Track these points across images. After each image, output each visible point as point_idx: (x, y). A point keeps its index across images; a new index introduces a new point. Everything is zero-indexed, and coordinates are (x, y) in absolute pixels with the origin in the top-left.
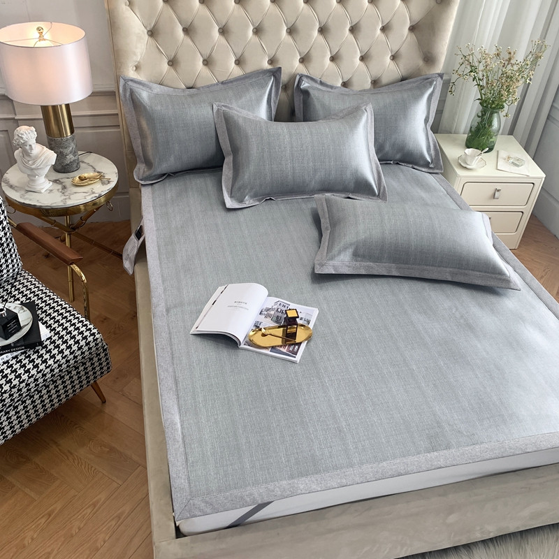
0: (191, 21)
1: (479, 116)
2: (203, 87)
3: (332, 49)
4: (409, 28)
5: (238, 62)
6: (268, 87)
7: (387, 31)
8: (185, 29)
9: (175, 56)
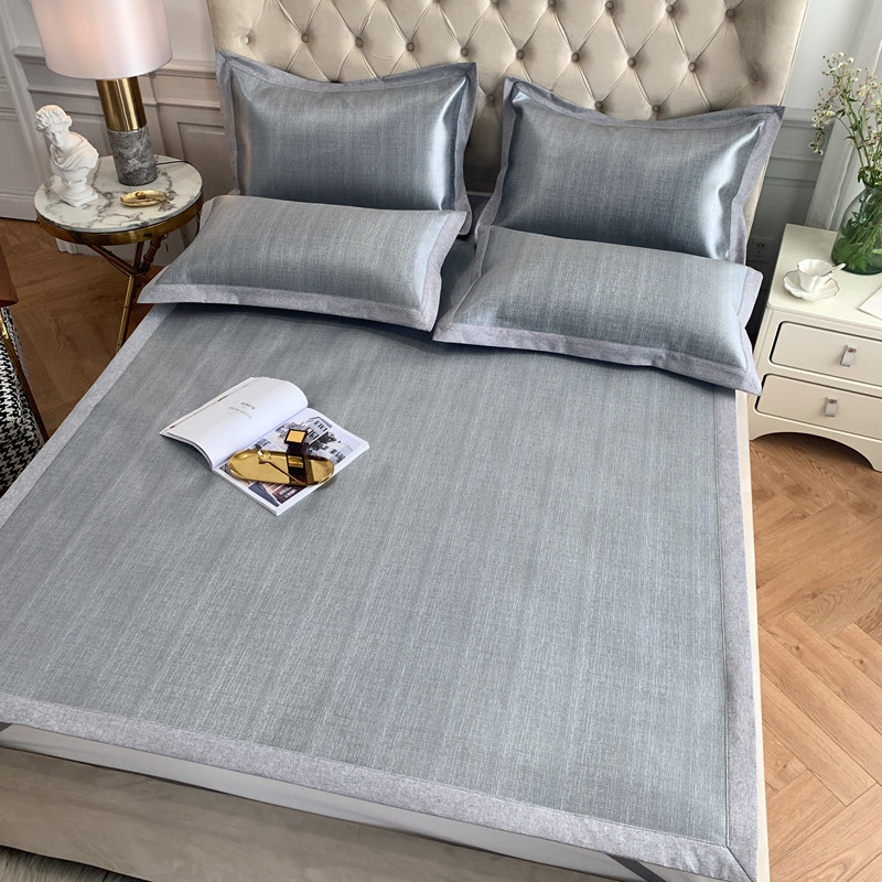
2: (352, 83)
3: (572, 40)
4: (727, 13)
5: (412, 47)
6: (450, 93)
7: (677, 16)
9: (309, 26)
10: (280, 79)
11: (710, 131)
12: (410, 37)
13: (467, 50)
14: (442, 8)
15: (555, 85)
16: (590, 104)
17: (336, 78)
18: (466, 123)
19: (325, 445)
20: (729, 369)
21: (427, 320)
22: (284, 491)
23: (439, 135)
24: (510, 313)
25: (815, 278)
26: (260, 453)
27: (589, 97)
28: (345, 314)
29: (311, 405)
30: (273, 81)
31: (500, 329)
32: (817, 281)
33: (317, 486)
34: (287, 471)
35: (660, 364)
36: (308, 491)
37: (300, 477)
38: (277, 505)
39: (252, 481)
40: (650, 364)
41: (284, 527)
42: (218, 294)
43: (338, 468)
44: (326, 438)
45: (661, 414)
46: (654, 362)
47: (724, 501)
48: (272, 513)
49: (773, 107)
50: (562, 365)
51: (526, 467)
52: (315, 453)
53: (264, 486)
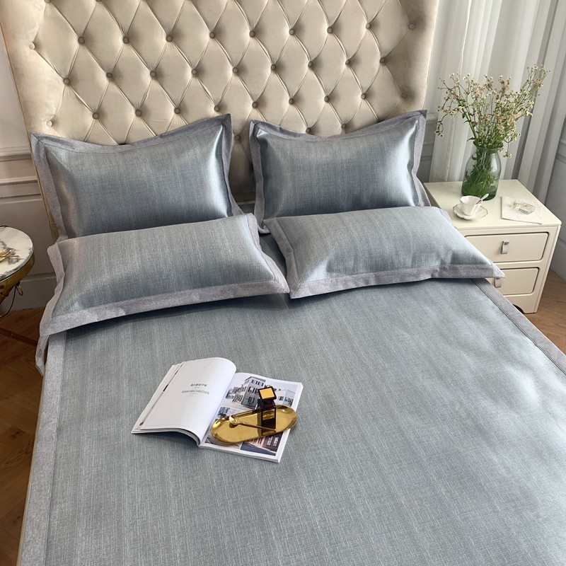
0: (113, 65)
1: (474, 159)
2: (138, 142)
3: (290, 90)
4: (381, 61)
5: (179, 110)
7: (354, 65)
8: (110, 75)
9: (100, 107)
10: (82, 148)
12: (178, 104)
13: (219, 108)
15: (282, 121)
16: (304, 130)
17: (123, 141)
18: (227, 156)
20: (482, 266)
21: (283, 286)
22: (269, 442)
24: (335, 266)
26: (230, 419)
29: (239, 370)
30: (78, 149)
31: (330, 279)
35: (437, 276)
38: (274, 455)
39: (239, 443)
40: (430, 277)
42: (107, 312)
43: (294, 407)
46: (432, 275)
48: (275, 462)
49: (419, 111)
53: (252, 443)
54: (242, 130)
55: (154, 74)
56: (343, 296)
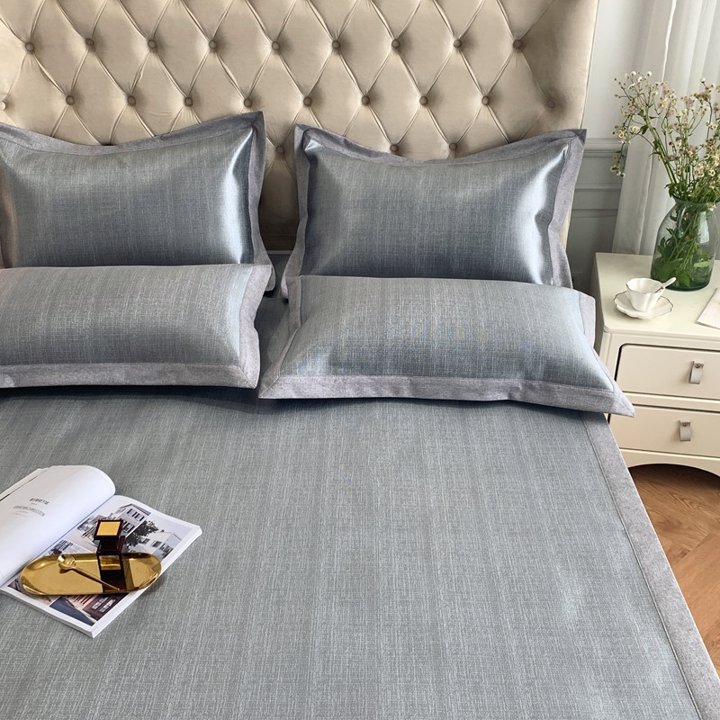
2: (127, 144)
4: (514, 45)
5: (190, 101)
6: (237, 145)
7: (466, 49)
8: (90, 42)
9: (74, 87)
10: (44, 145)
11: (514, 160)
12: (188, 90)
13: (250, 100)
14: (222, 59)
15: (347, 130)
16: (385, 148)
18: (258, 176)
19: (144, 538)
20: (595, 391)
21: (250, 375)
22: (98, 604)
23: (230, 189)
24: (344, 357)
25: (649, 295)
26: (60, 558)
27: (385, 140)
28: (148, 383)
29: (118, 492)
30: (36, 146)
31: (334, 378)
32: (650, 299)
33: (140, 592)
34: (98, 577)
35: (518, 397)
36: (128, 601)
37: (116, 584)
38: (92, 624)
40: (505, 398)
41: (105, 651)
43: (166, 564)
44: (145, 529)
45: (534, 449)
46: (510, 395)
47: (636, 537)
48: (87, 635)
49: (573, 130)
50: (409, 410)
51: (400, 530)
52: (132, 549)
53: (71, 601)
54: (285, 140)
55: (152, 44)
56: (353, 408)
